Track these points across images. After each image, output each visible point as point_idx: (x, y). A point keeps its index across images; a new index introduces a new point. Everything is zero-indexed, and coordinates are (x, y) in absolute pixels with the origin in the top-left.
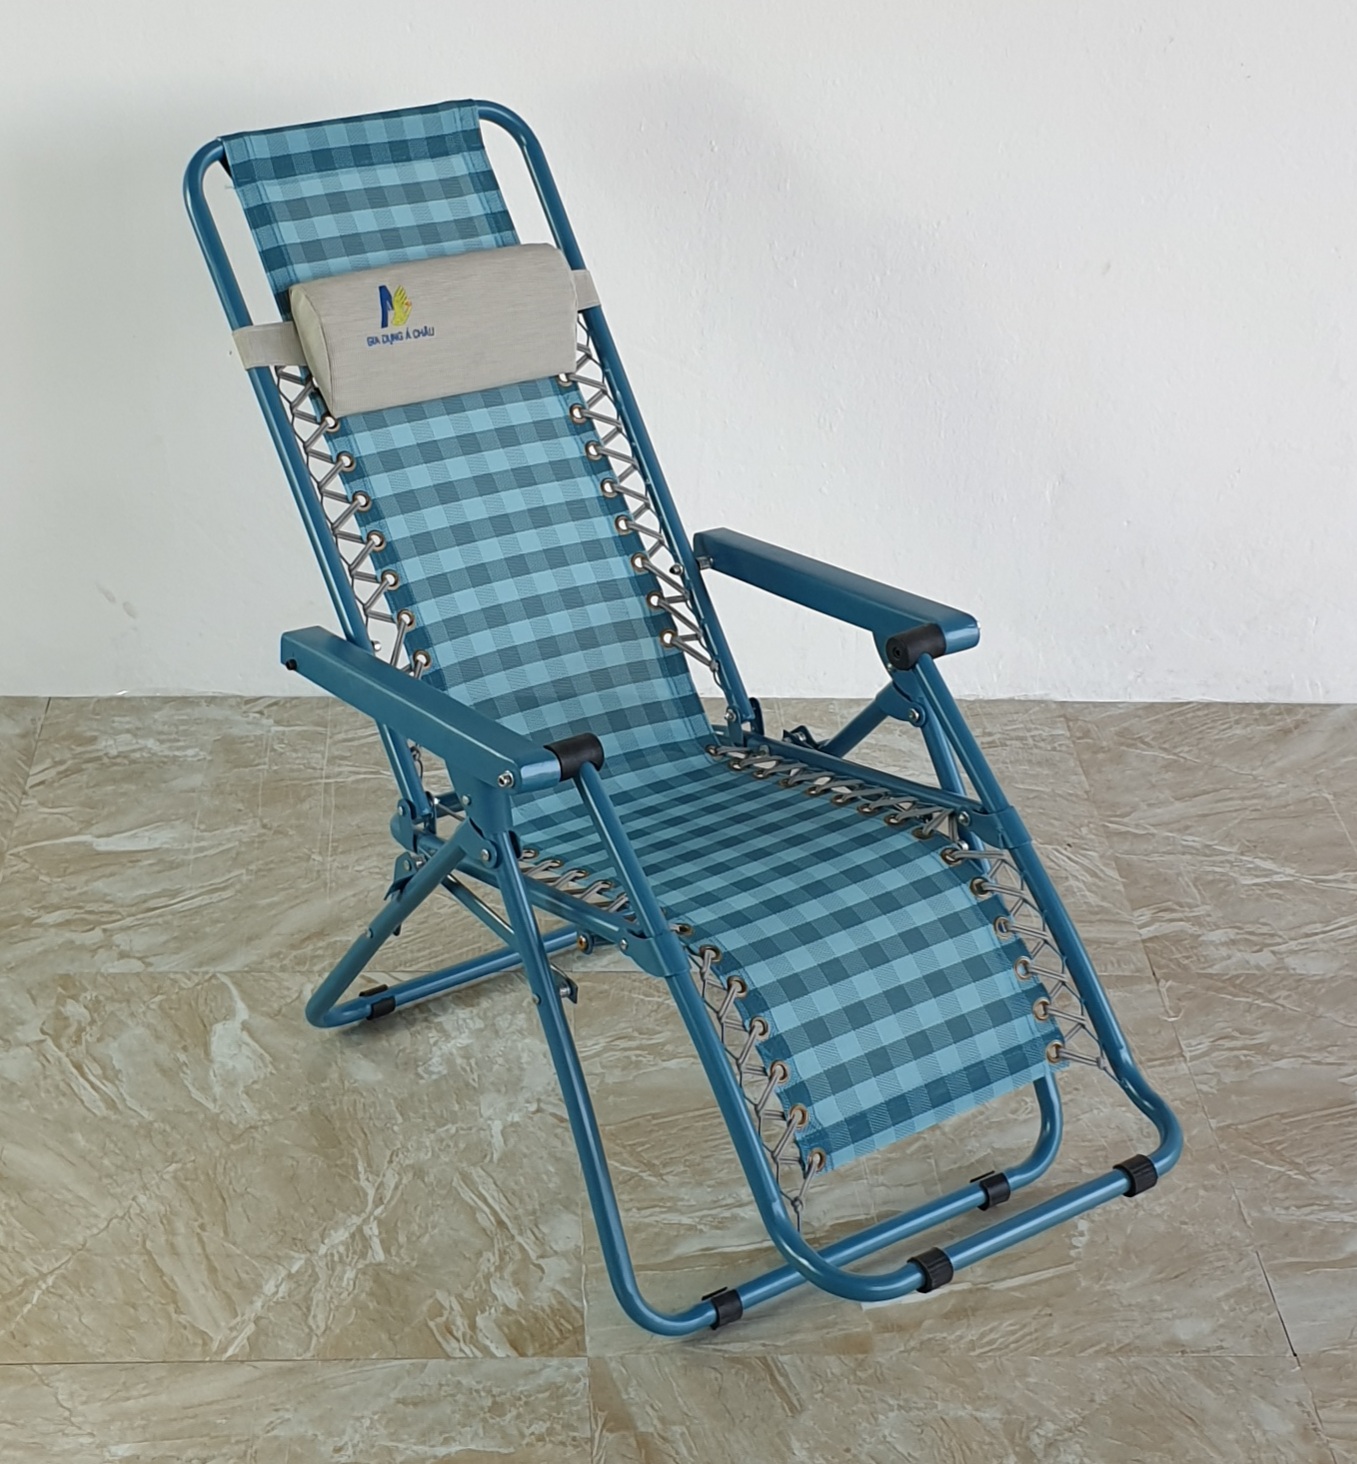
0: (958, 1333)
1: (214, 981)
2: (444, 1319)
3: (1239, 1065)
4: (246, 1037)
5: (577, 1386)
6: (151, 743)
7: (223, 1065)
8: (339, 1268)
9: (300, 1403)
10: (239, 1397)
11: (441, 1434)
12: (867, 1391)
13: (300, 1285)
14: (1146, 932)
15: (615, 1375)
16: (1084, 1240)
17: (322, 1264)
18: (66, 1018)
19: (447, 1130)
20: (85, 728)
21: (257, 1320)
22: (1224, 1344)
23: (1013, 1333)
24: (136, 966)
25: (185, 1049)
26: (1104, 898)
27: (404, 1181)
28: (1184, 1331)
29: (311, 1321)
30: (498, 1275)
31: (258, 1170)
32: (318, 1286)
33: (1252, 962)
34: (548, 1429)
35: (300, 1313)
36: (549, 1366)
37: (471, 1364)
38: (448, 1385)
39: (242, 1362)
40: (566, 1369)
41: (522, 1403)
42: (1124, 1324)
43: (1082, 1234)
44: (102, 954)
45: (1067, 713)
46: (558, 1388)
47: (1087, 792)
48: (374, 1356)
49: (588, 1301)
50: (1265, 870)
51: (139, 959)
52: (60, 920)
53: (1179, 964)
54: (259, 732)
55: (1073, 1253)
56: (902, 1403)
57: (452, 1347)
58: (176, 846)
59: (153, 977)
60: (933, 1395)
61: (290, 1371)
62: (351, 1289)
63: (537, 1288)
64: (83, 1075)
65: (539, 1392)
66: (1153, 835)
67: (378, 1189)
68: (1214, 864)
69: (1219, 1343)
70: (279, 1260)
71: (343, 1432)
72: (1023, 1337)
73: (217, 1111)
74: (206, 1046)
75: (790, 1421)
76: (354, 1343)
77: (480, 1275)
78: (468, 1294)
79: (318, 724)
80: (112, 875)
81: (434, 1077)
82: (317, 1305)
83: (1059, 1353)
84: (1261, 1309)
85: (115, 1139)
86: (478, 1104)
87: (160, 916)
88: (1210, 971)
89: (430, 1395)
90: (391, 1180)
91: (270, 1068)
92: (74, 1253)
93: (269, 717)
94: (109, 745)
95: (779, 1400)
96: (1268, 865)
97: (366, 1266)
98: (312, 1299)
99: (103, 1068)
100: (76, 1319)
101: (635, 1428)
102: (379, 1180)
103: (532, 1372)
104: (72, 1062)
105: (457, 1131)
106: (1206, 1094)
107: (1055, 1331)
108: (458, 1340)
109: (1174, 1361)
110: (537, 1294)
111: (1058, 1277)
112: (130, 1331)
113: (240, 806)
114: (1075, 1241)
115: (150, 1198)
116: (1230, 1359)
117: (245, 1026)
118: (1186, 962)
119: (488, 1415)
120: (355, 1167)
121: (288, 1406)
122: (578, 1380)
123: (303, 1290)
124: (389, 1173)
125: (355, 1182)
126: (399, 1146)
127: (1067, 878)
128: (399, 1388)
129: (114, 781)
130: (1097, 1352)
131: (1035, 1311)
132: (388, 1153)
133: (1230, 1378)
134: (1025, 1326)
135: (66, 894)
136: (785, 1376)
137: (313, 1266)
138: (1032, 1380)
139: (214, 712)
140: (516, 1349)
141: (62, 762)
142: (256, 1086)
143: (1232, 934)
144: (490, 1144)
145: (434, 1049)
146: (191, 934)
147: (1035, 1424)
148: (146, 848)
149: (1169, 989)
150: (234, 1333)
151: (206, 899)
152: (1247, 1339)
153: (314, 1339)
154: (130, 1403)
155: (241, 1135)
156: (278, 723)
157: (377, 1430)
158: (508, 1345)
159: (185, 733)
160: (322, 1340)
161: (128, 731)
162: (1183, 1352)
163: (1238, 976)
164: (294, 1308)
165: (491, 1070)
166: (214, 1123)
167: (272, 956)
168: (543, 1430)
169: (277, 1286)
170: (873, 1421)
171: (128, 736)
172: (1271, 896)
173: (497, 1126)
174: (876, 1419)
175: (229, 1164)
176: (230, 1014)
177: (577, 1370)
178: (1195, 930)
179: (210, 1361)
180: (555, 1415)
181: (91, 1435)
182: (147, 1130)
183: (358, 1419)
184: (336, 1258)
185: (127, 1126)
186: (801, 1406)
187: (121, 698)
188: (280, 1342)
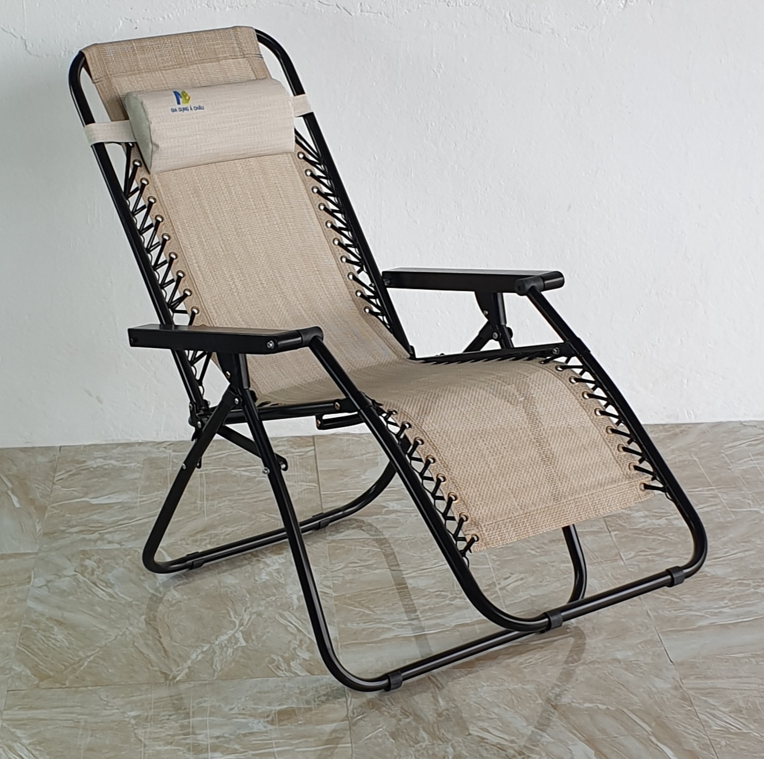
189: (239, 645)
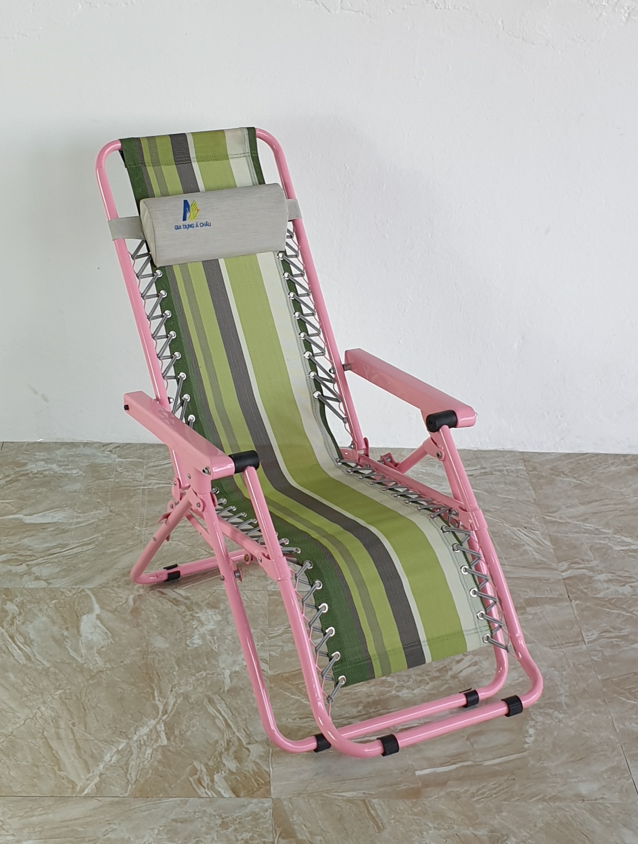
0: (466, 788)
1: (83, 593)
2: (197, 776)
3: (613, 646)
4: (98, 622)
5: (266, 813)
6: (54, 466)
7: (87, 638)
8: (143, 748)
9: (122, 820)
10: (90, 816)
11: (195, 838)
12: (419, 819)
13: (123, 757)
14: (565, 575)
15: (286, 808)
16: (532, 739)
17: (135, 745)
18: (7, 611)
19: (202, 675)
20: (21, 459)
21: (101, 775)
22: (604, 796)
23: (495, 789)
24: (43, 584)
25: (67, 629)
26: (543, 556)
27: (178, 702)
28: (584, 789)
29: (128, 776)
30: (226, 753)
31: (103, 694)
32: (133, 757)
33: (620, 592)
34: (250, 837)
35: (123, 772)
36: (252, 803)
37: (212, 800)
38: (199, 812)
39: (92, 797)
40: (261, 804)
41: (237, 822)
42: (552, 785)
43: (531, 736)
44: (26, 578)
45: (525, 458)
46: (257, 814)
47: (535, 500)
48: (161, 796)
49: (272, 768)
50: (627, 542)
51: (45, 580)
52: (5, 559)
53: (582, 592)
54: (109, 462)
55: (526, 746)
56: (436, 826)
57: (201, 791)
58: (65, 521)
59: (51, 590)
60: (452, 822)
61: (118, 803)
62: (149, 759)
63: (246, 761)
64: (14, 642)
65: (246, 817)
66: (569, 523)
67: (164, 706)
68: (600, 539)
69: (602, 796)
70: (112, 743)
71: (144, 836)
72: (500, 791)
73: (83, 662)
74: (78, 628)
75: (377, 834)
76: (151, 788)
77: (217, 753)
78: (211, 763)
79: (139, 458)
80: (33, 536)
81: (195, 646)
82: (132, 768)
83: (518, 800)
84: (624, 778)
85: (30, 676)
86: (217, 661)
87: (56, 558)
88: (598, 596)
89: (189, 817)
90: (171, 701)
91: (111, 640)
92: (7, 737)
93: (115, 453)
94: (33, 467)
95: (371, 823)
96: (629, 540)
97: (158, 747)
98: (129, 764)
99: (25, 638)
100: (7, 773)
101: (296, 837)
102: (166, 701)
103: (243, 806)
104: (8, 634)
105: (206, 675)
106: (596, 661)
107: (516, 788)
108: (205, 788)
109: (578, 805)
110: (247, 764)
111: (519, 759)
112: (35, 780)
113: (99, 500)
114: (527, 740)
115: (47, 708)
116: (608, 805)
117: (98, 617)
118: (585, 591)
119: (219, 829)
120: (153, 694)
121: (116, 822)
122: (267, 811)
123: (125, 759)
124: (171, 697)
125: (153, 702)
126: (176, 683)
127: (524, 545)
128: (173, 813)
129: (35, 486)
130: (538, 800)
131: (506, 778)
132: (170, 686)
133: (608, 815)
134: (500, 785)
135: (9, 546)
136: (375, 810)
137: (130, 747)
138: (504, 814)
139: (88, 451)
140: (234, 793)
141: (8, 476)
142: (103, 649)
143: (610, 576)
144: (223, 683)
145: (196, 630)
146: (72, 568)
147: (506, 838)
148: (50, 521)
149: (577, 605)
150: (89, 782)
151: (80, 549)
152: (616, 794)
153: (130, 786)
154: (34, 819)
155: (94, 676)
156: (119, 457)
157: (161, 835)
158: (231, 791)
159: (72, 461)
160: (134, 787)
161: (43, 460)
162: (583, 800)
163: (613, 599)
164: (120, 769)
165: (224, 643)
166: (81, 669)
167: (113, 580)
168: (248, 837)
169: (111, 757)
170: (420, 835)
171: (43, 463)
172: (630, 556)
173: (227, 673)
174: (422, 834)
175: (88, 691)
176: (91, 610)
177: (266, 805)
178: (591, 574)
179: (76, 797)
180: (254, 829)
181: (13, 835)
182: (47, 671)
183: (152, 829)
184: (142, 742)
185: (36, 670)
186: (383, 826)
187: (40, 443)
188: (112, 787)
189: (159, 743)
